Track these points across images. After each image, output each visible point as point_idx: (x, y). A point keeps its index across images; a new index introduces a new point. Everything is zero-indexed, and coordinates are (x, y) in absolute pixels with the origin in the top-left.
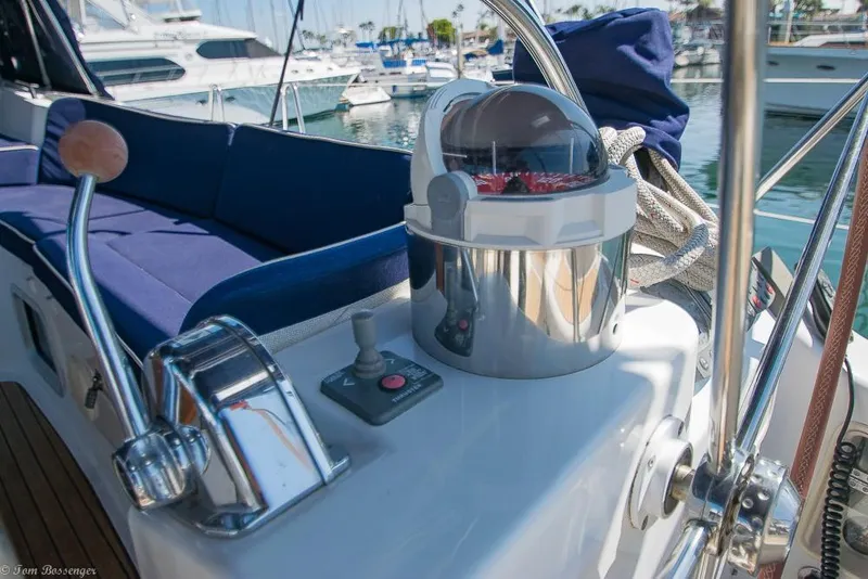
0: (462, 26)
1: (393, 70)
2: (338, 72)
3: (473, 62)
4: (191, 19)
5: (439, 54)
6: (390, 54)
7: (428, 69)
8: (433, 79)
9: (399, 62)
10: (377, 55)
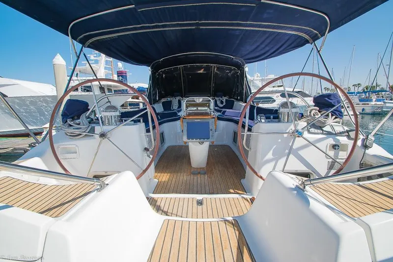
1: (364, 103)
6: (364, 96)
7: (385, 103)
8: (388, 107)
9: (368, 99)
10: (357, 96)
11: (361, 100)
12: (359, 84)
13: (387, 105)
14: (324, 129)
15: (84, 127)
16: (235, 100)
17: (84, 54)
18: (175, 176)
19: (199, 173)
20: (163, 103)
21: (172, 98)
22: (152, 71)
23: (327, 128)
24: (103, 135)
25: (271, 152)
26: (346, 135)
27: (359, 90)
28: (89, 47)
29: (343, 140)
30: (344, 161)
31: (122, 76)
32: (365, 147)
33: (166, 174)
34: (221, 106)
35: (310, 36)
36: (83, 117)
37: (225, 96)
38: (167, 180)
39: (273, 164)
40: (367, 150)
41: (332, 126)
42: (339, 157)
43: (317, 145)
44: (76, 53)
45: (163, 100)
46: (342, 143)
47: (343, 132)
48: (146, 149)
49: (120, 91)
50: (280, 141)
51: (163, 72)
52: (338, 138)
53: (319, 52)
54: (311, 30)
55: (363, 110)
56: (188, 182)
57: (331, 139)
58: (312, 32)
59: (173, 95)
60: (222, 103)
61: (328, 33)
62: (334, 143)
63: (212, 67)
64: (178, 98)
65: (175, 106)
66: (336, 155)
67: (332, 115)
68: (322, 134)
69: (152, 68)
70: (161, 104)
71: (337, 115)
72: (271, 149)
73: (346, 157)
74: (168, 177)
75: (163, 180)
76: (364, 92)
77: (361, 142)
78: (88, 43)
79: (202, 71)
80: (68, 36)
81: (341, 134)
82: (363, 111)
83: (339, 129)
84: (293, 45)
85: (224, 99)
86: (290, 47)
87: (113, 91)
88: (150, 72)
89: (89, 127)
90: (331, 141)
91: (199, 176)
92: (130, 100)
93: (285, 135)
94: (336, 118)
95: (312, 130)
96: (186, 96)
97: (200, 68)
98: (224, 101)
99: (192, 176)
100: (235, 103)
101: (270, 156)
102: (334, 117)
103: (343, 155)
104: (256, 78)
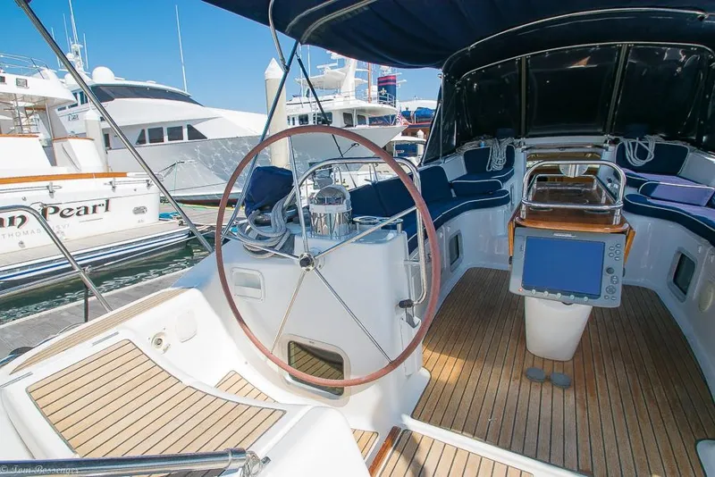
15: (274, 235)
16: (688, 147)
17: (299, 60)
18: (476, 373)
19: (548, 379)
20: (468, 156)
21: (489, 142)
22: (445, 79)
24: (306, 262)
28: (309, 42)
31: (386, 87)
33: (452, 359)
34: (640, 163)
36: (278, 208)
37: (652, 134)
38: (453, 379)
44: (283, 60)
45: (468, 147)
48: (405, 304)
49: (380, 118)
51: (474, 78)
56: (512, 402)
59: (495, 134)
60: (642, 153)
63: (620, 49)
64: (506, 142)
65: (497, 162)
69: (445, 72)
70: (462, 157)
74: (457, 370)
75: (444, 378)
78: (306, 35)
79: (582, 64)
80: (269, 25)
85: (652, 143)
87: (368, 121)
88: (441, 82)
89: (283, 235)
91: (546, 389)
92: (399, 138)
96: (529, 133)
97: (578, 56)
98: (651, 150)
99: (526, 385)
100: (690, 155)
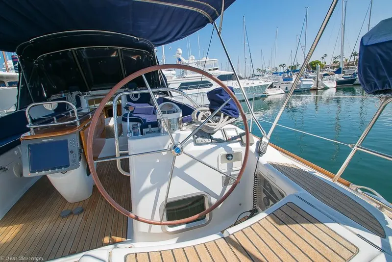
0: (325, 63)
1: (287, 82)
2: (263, 83)
3: (326, 77)
4: (216, 69)
5: (310, 75)
6: (287, 76)
7: (302, 81)
8: (304, 85)
9: (290, 79)
10: (281, 76)
11: (285, 80)
12: (284, 64)
13: (304, 83)
14: (214, 136)
19: (72, 213)
21: (66, 95)
23: (218, 135)
25: (149, 179)
26: (239, 141)
27: (284, 70)
29: (236, 147)
30: (238, 172)
32: (259, 153)
35: (209, 14)
39: (154, 193)
40: (260, 158)
41: (224, 131)
42: (234, 169)
43: (203, 160)
46: (235, 151)
47: (235, 138)
50: (158, 161)
52: (230, 145)
53: (218, 33)
54: (208, 7)
55: (286, 88)
57: (222, 148)
58: (210, 8)
61: (224, 10)
62: (226, 153)
64: (75, 94)
66: (230, 168)
67: (225, 116)
68: (212, 143)
71: (231, 115)
72: (148, 175)
73: (240, 168)
76: (288, 72)
77: (255, 147)
81: (232, 140)
82: (286, 90)
83: (231, 133)
84: (194, 25)
86: (192, 28)
87: (7, 84)
90: (222, 151)
91: (69, 219)
93: (164, 153)
94: (230, 118)
95: (200, 140)
99: (58, 223)
101: (148, 183)
102: (227, 117)
103: (237, 165)
104: (191, 62)
